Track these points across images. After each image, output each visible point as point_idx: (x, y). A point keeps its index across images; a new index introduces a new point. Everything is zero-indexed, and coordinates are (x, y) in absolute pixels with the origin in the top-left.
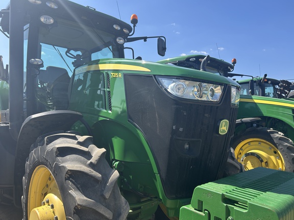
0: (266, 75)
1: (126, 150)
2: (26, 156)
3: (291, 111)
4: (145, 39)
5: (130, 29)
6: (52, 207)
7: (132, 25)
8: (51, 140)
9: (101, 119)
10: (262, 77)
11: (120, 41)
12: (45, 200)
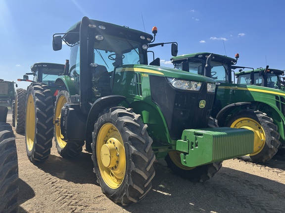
0: (268, 67)
1: (150, 118)
2: (96, 119)
3: (275, 97)
4: (162, 44)
5: (151, 38)
6: (114, 143)
7: (153, 35)
8: (113, 110)
9: (135, 100)
10: (264, 68)
11: (145, 47)
12: (108, 141)
